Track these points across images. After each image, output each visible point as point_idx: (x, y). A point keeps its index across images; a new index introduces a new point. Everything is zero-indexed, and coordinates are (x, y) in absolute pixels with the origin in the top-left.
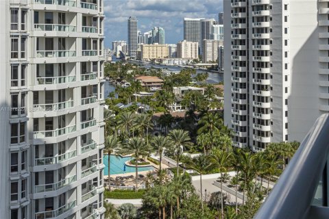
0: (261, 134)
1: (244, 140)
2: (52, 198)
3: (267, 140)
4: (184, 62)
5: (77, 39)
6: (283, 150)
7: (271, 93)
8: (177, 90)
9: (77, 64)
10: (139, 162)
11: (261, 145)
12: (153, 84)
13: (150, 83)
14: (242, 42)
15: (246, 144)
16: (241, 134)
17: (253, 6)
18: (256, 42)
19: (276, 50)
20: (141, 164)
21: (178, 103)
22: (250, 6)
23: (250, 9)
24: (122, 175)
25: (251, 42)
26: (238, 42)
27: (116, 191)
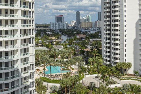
0: (116, 59)
1: (109, 61)
2: (8, 83)
3: (117, 61)
4: (98, 29)
5: (19, 20)
6: (123, 65)
7: (119, 42)
8: (91, 40)
9: (19, 30)
10: (66, 69)
11: (115, 63)
12: (83, 38)
13: (82, 37)
14: (108, 21)
15: (110, 63)
16: (108, 59)
17: (112, 6)
18: (114, 21)
19: (121, 24)
20: (66, 70)
21: (91, 45)
22: (111, 6)
23: (111, 7)
24: (58, 74)
25: (111, 21)
26: (107, 21)
27: (53, 80)
